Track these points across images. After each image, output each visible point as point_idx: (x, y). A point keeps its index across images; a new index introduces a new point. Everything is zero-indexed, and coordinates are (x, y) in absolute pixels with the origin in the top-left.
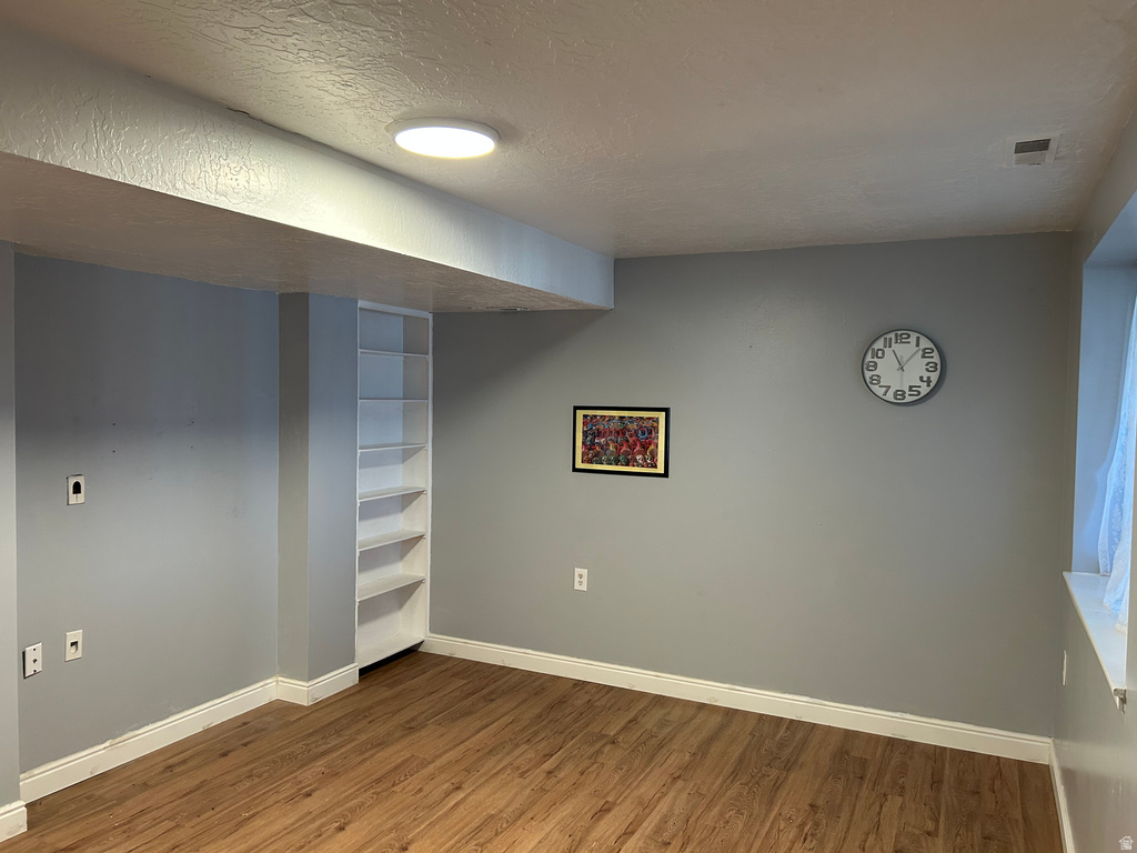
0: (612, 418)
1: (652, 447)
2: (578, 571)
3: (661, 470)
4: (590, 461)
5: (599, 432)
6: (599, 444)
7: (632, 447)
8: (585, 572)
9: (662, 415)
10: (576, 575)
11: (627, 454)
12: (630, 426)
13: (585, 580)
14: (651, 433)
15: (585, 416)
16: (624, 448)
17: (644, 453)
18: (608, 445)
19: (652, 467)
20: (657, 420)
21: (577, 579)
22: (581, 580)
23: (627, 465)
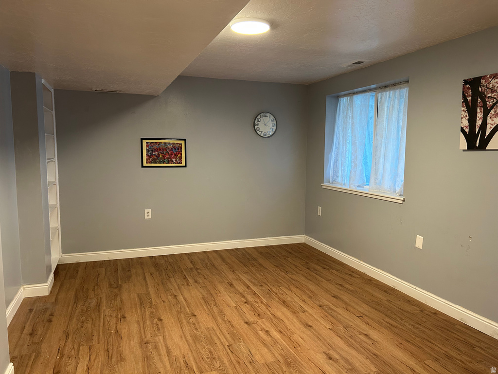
0: (160, 143)
1: (179, 155)
2: (146, 211)
3: (183, 164)
4: (151, 162)
5: (155, 150)
6: (155, 155)
7: (170, 156)
8: (150, 210)
9: (183, 142)
10: (146, 212)
11: (168, 158)
12: (169, 146)
13: (150, 214)
14: (178, 149)
15: (147, 143)
16: (167, 156)
17: (176, 158)
18: (159, 155)
19: (180, 163)
20: (181, 144)
21: (146, 214)
22: (148, 214)
23: (169, 163)
